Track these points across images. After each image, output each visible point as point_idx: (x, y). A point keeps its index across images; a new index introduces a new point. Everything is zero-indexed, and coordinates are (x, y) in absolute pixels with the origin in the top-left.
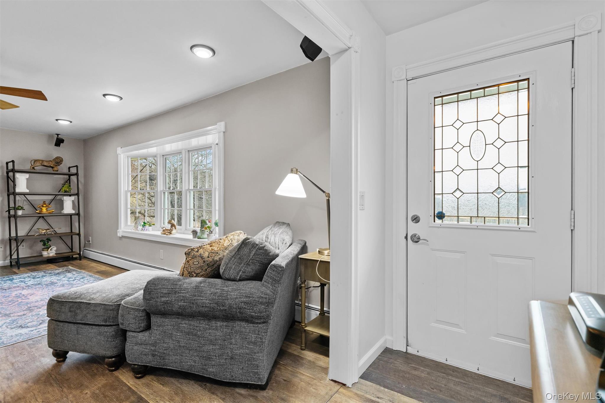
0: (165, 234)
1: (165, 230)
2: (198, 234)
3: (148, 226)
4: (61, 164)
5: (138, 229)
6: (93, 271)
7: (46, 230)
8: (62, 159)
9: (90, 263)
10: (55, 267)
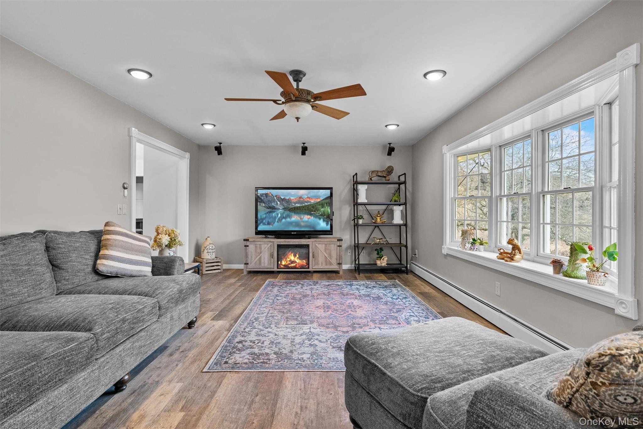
0: (503, 259)
1: (504, 253)
2: (565, 268)
3: (478, 245)
4: (392, 173)
5: (466, 247)
6: (417, 291)
7: (380, 239)
8: (393, 168)
9: (415, 279)
10: (386, 278)
